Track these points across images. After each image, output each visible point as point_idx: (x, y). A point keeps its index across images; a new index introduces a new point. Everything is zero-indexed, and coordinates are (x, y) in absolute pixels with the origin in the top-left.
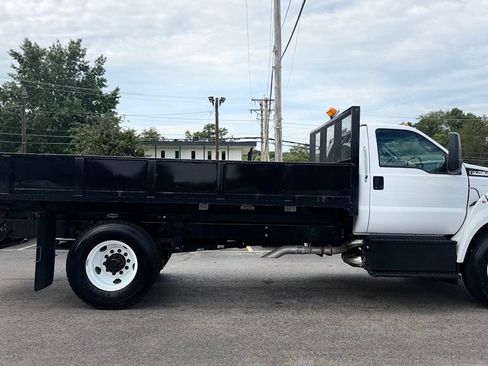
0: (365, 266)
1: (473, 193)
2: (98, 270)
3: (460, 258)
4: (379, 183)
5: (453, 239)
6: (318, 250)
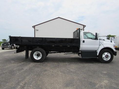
0: (81, 56)
1: (100, 43)
2: (35, 55)
3: (98, 55)
4: (84, 41)
5: (97, 51)
6: (73, 53)
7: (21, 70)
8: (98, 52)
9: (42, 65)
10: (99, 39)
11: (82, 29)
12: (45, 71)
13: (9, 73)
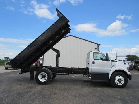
7: (29, 92)
8: (110, 75)
9: (51, 88)
10: (111, 60)
11: (97, 48)
12: (55, 94)
13: (17, 95)
